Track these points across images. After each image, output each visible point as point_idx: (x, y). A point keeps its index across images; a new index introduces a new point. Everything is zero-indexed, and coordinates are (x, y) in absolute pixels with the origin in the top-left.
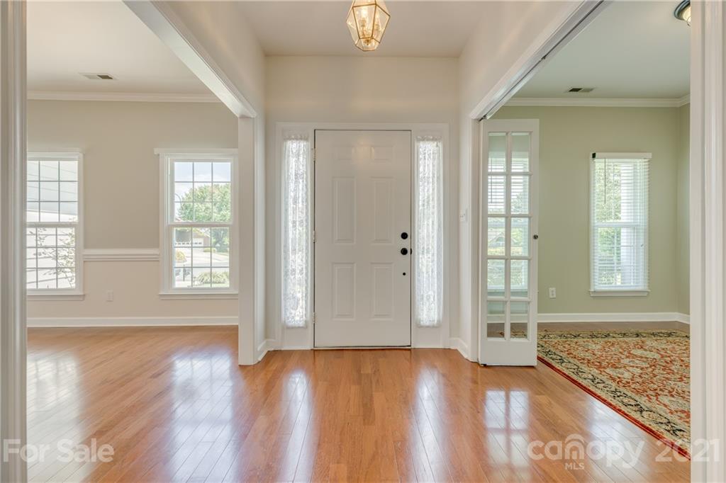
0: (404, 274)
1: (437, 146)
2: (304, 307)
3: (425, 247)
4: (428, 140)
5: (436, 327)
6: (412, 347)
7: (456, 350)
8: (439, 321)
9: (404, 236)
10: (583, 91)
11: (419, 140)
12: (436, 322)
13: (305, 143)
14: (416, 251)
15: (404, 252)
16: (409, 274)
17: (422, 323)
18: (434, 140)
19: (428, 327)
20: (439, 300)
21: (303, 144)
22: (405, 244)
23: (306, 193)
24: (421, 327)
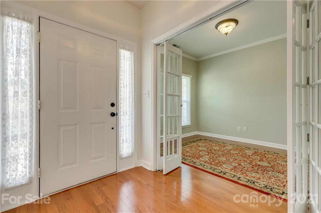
0: (113, 128)
1: (131, 54)
2: (28, 166)
3: (125, 111)
4: (126, 49)
5: (131, 157)
6: (118, 172)
7: (141, 166)
8: (132, 153)
9: (113, 105)
10: (176, 47)
11: (121, 48)
12: (130, 153)
13: (29, 25)
14: (119, 114)
15: (113, 115)
16: (115, 128)
17: (123, 156)
18: (129, 50)
19: (126, 158)
20: (132, 141)
21: (25, 25)
22: (113, 110)
23: (30, 68)
24: (123, 158)
